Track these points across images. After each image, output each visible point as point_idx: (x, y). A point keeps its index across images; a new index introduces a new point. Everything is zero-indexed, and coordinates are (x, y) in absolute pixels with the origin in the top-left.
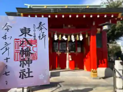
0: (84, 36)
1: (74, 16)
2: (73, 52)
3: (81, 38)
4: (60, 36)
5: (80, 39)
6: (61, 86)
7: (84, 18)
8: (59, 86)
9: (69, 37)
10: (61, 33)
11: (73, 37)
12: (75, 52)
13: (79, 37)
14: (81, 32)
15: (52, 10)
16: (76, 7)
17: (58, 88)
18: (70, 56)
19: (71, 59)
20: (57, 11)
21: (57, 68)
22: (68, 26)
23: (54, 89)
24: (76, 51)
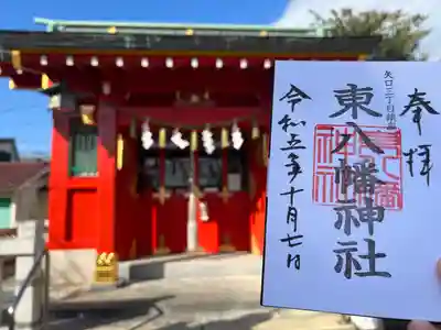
0: (246, 135)
1: (207, 63)
2: (214, 190)
3: (238, 141)
4: (162, 133)
5: (232, 143)
6: (161, 313)
7: (243, 70)
8: (154, 312)
9: (194, 136)
10: (167, 124)
11: (207, 136)
12: (221, 190)
13: (230, 138)
14: (235, 121)
15: (128, 39)
16: (217, 33)
17: (150, 320)
18: (202, 205)
19: (205, 217)
20: (148, 45)
21: (155, 251)
22: (189, 98)
23: (134, 323)
24: (225, 189)
